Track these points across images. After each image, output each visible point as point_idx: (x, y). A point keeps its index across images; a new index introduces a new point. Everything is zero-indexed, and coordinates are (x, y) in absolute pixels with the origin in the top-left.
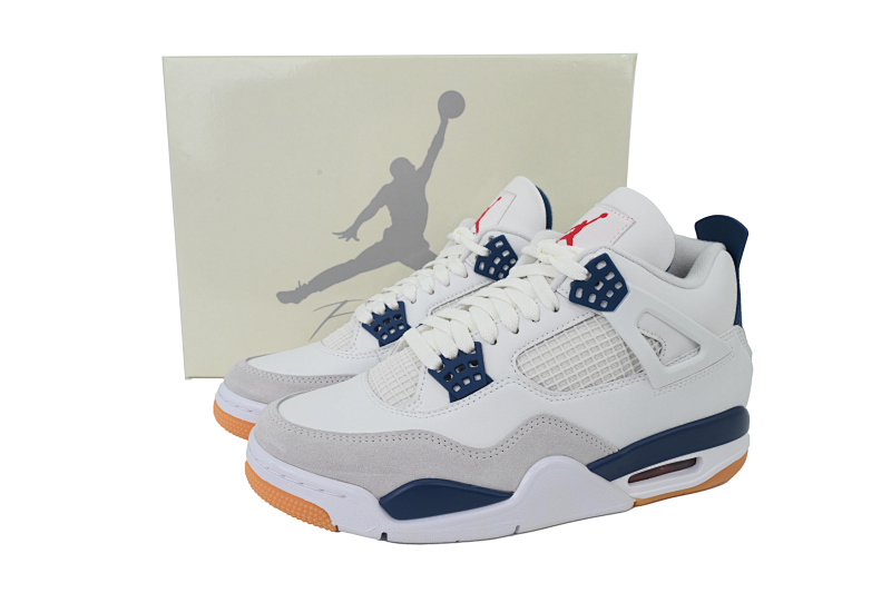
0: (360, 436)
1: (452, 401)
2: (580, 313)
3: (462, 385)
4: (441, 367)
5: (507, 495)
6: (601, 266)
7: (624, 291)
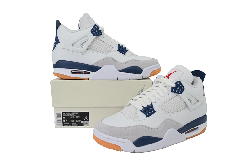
0: (127, 127)
1: (147, 117)
2: (174, 94)
3: (149, 113)
4: (143, 109)
5: (161, 139)
6: (178, 83)
7: (184, 89)
